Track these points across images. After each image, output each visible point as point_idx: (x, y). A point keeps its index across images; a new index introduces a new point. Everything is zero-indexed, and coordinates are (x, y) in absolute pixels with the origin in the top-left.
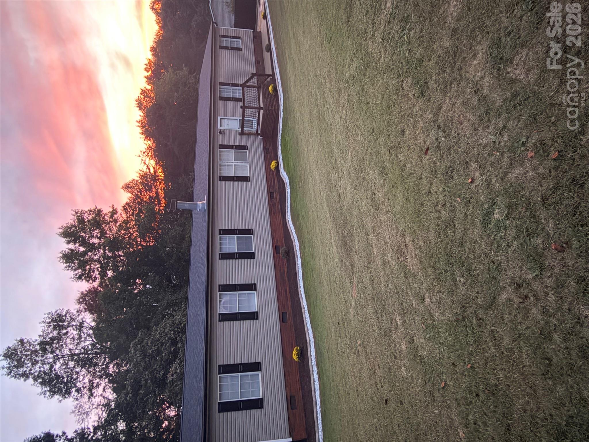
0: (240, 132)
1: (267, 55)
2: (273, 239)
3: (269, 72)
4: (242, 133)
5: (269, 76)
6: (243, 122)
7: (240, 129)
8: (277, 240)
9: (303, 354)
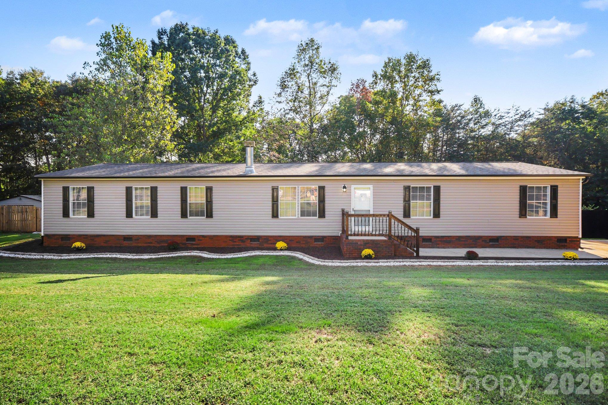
0: (349, 213)
1: (462, 252)
2: (203, 236)
3: (423, 252)
4: (345, 215)
5: (417, 252)
6: (364, 216)
7: (353, 213)
8: (201, 240)
9: (78, 250)
